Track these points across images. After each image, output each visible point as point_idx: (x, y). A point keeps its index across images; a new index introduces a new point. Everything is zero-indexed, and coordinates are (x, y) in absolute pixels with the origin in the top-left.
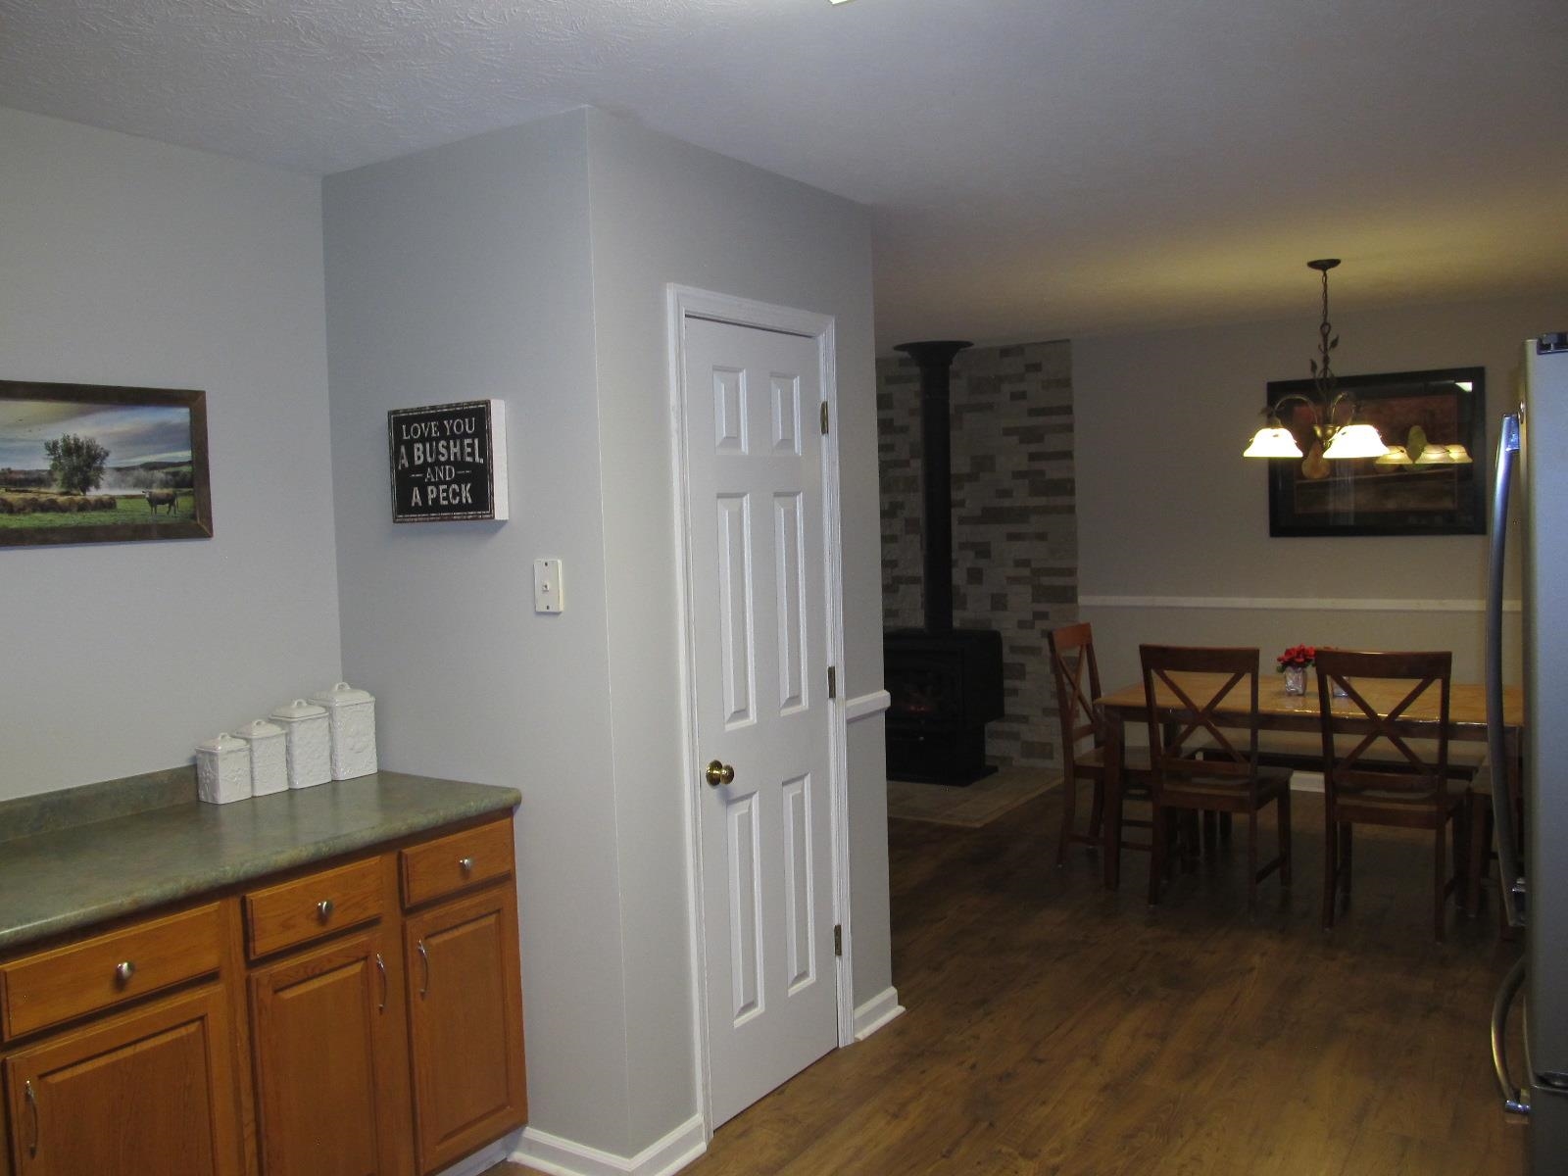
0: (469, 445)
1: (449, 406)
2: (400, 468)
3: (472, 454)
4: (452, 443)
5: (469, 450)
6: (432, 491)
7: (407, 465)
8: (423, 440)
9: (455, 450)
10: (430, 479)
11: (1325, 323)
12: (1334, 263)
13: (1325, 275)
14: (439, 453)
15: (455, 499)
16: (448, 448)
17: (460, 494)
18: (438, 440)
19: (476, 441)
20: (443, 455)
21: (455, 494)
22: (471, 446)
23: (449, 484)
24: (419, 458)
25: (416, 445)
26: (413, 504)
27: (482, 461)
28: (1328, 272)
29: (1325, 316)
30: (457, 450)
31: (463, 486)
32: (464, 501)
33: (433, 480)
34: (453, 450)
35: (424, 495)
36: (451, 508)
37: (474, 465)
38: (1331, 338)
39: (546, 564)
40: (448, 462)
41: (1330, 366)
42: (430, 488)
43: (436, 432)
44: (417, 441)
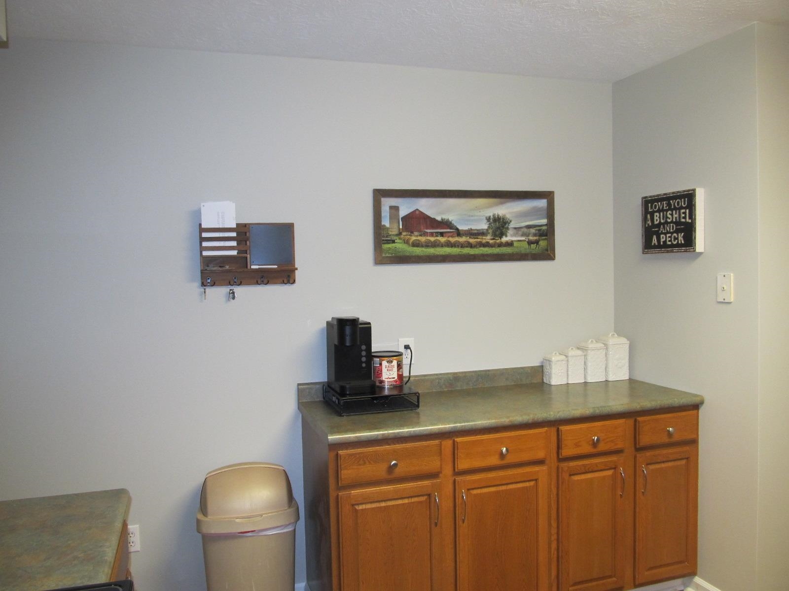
0: (683, 213)
1: (673, 193)
2: (647, 226)
3: (684, 218)
4: (674, 212)
5: (683, 215)
6: (663, 238)
7: (650, 224)
8: (659, 211)
9: (676, 216)
10: (662, 231)
14: (667, 217)
15: (675, 241)
16: (672, 215)
17: (677, 239)
18: (667, 211)
19: (687, 211)
20: (669, 219)
21: (675, 239)
22: (685, 213)
23: (672, 233)
24: (657, 220)
25: (656, 214)
26: (653, 244)
27: (690, 221)
30: (677, 216)
31: (679, 234)
32: (680, 242)
33: (664, 231)
34: (675, 216)
35: (659, 240)
36: (673, 246)
37: (686, 223)
39: (724, 276)
40: (672, 222)
42: (662, 236)
43: (666, 207)
44: (656, 212)
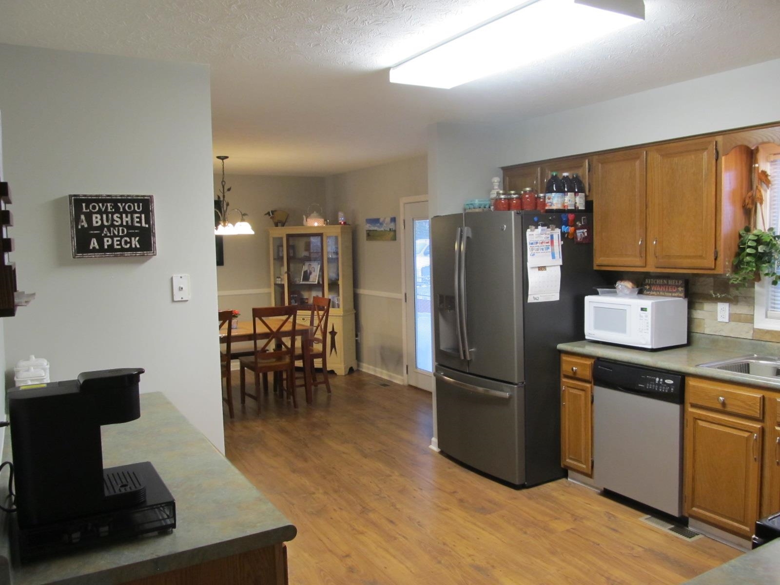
0: (137, 217)
1: (121, 196)
2: (80, 227)
3: (140, 222)
4: (124, 215)
5: (138, 220)
6: (108, 241)
7: (86, 226)
8: (100, 212)
9: (127, 219)
10: (106, 235)
11: (223, 181)
12: (227, 157)
13: (223, 162)
14: (113, 220)
15: (126, 245)
16: (121, 218)
17: (130, 243)
18: (113, 214)
19: (143, 216)
20: (117, 222)
21: (126, 243)
22: (140, 218)
23: (122, 237)
24: (97, 222)
25: (94, 216)
26: (91, 248)
27: (147, 226)
28: (224, 161)
29: (223, 178)
30: (129, 219)
31: (133, 239)
32: (134, 246)
33: (109, 234)
34: (125, 219)
35: (101, 242)
36: (123, 250)
37: (141, 228)
38: (226, 188)
39: (181, 277)
40: (122, 225)
41: (225, 199)
42: (106, 240)
43: (111, 209)
44: (96, 213)
